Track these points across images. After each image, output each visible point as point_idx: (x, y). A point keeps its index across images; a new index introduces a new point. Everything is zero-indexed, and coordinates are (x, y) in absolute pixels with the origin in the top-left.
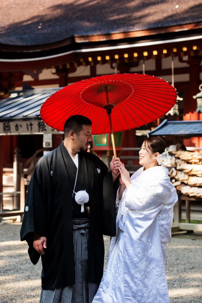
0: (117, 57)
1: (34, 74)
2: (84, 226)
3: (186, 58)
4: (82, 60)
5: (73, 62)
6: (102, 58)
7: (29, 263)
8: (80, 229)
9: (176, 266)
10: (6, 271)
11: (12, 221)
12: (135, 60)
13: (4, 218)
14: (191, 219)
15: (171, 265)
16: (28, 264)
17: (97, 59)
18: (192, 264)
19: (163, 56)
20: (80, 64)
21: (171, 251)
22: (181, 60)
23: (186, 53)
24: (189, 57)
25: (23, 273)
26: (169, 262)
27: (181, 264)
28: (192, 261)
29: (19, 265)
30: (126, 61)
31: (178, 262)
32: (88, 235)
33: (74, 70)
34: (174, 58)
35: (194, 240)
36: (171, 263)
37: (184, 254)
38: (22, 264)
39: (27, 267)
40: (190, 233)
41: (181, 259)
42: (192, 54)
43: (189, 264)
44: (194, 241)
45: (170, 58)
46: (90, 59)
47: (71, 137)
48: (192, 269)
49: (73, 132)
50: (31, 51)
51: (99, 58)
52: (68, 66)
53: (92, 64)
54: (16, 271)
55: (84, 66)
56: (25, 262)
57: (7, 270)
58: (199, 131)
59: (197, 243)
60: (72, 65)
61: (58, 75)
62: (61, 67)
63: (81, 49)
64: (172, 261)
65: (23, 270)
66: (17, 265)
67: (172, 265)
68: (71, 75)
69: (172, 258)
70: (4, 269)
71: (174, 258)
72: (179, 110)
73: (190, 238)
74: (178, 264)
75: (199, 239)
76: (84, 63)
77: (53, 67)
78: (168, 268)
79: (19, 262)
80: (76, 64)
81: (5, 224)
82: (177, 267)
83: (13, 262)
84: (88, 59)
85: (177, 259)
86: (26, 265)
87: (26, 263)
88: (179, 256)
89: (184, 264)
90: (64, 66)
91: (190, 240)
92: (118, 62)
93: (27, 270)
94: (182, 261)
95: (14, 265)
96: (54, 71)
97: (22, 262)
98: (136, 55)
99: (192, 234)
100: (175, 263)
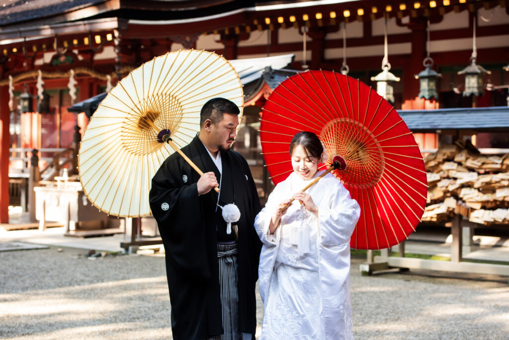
0: (306, 18)
1: (186, 42)
2: (230, 252)
3: (406, 20)
4: (256, 22)
5: (244, 24)
6: (284, 20)
7: (167, 310)
8: (225, 257)
9: (374, 317)
10: (132, 320)
11: (153, 252)
12: (333, 23)
13: (141, 247)
14: (406, 252)
15: (367, 314)
16: (165, 310)
17: (277, 20)
18: (397, 313)
19: (373, 17)
20: (254, 28)
21: (372, 296)
22: (399, 23)
23: (405, 13)
24: (411, 19)
25: (156, 322)
26: (366, 310)
27: (383, 314)
28: (398, 310)
29: (152, 312)
30: (320, 24)
31: (379, 310)
32: (236, 266)
33: (247, 37)
34: (388, 19)
35: (408, 281)
36: (368, 312)
37: (390, 301)
38: (157, 311)
39: (164, 314)
40: (404, 271)
41: (384, 306)
42: (414, 15)
43: (394, 314)
44: (407, 283)
45: (382, 20)
46: (268, 21)
47: (207, 129)
48: (397, 320)
49: (210, 122)
50: (183, 9)
51: (281, 20)
52: (237, 31)
53: (272, 28)
54: (146, 319)
55: (260, 31)
56: (161, 308)
57: (134, 318)
58: (417, 126)
59: (411, 286)
60: (243, 29)
61: (224, 43)
62: (227, 32)
63: (254, 6)
64: (371, 310)
65: (157, 319)
66: (149, 312)
67: (369, 315)
68: (242, 44)
69: (370, 305)
70: (131, 317)
71: (373, 306)
72: (394, 95)
73: (402, 279)
74: (378, 314)
75: (415, 280)
76: (260, 27)
77: (216, 31)
78: (363, 318)
79: (153, 308)
80: (248, 29)
81: (141, 255)
82: (376, 318)
83: (145, 307)
84: (264, 21)
85: (378, 307)
86: (162, 312)
87: (163, 309)
88: (382, 302)
89: (387, 314)
90: (232, 30)
91: (402, 282)
92: (308, 24)
93: (162, 318)
94: (384, 310)
95: (145, 311)
96: (218, 37)
97: (157, 308)
98: (333, 15)
99: (408, 273)
100: (374, 312)
